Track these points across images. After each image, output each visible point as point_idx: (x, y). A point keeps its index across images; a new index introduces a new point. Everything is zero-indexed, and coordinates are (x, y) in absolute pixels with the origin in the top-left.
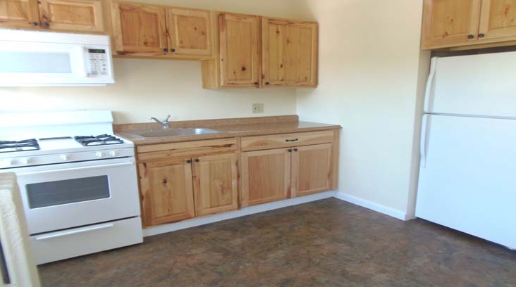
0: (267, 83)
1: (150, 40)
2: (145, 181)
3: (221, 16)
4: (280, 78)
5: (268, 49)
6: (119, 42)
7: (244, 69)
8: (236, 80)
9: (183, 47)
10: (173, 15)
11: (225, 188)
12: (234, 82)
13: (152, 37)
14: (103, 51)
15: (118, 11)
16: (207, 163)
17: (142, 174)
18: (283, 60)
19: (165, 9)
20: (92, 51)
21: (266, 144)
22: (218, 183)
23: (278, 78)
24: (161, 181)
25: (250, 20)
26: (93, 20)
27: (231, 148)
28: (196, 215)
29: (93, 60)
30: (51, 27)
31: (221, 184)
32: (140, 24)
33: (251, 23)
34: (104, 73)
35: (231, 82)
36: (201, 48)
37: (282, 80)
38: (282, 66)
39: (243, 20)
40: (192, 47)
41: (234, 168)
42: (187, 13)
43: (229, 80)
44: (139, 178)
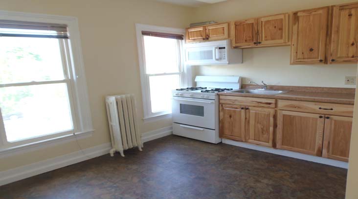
0: (333, 60)
1: (248, 39)
2: (221, 114)
3: (295, 14)
4: (351, 55)
5: (338, 32)
6: (234, 42)
7: (311, 50)
8: (304, 58)
9: (266, 40)
10: (262, 22)
11: (264, 131)
12: (302, 60)
13: (250, 37)
14: (224, 48)
15: (234, 26)
16: (254, 112)
17: (221, 110)
18: (355, 39)
19: (257, 19)
20: (220, 48)
21: (299, 108)
22: (260, 126)
23: (348, 55)
24: (228, 116)
25: (321, 12)
26: (224, 33)
27: (270, 106)
28: (246, 142)
29: (220, 52)
30: (210, 39)
31: (262, 127)
32: (244, 31)
33: (321, 14)
34: (224, 59)
35: (299, 60)
36: (278, 39)
37: (353, 57)
38: (353, 44)
39: (313, 13)
40: (272, 39)
41: (272, 119)
42: (270, 18)
43: (299, 59)
44: (219, 112)
